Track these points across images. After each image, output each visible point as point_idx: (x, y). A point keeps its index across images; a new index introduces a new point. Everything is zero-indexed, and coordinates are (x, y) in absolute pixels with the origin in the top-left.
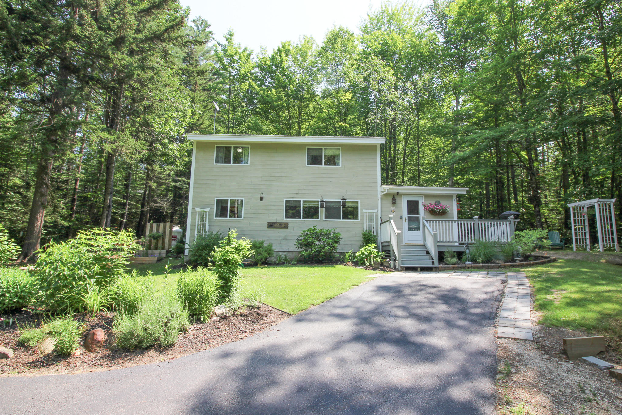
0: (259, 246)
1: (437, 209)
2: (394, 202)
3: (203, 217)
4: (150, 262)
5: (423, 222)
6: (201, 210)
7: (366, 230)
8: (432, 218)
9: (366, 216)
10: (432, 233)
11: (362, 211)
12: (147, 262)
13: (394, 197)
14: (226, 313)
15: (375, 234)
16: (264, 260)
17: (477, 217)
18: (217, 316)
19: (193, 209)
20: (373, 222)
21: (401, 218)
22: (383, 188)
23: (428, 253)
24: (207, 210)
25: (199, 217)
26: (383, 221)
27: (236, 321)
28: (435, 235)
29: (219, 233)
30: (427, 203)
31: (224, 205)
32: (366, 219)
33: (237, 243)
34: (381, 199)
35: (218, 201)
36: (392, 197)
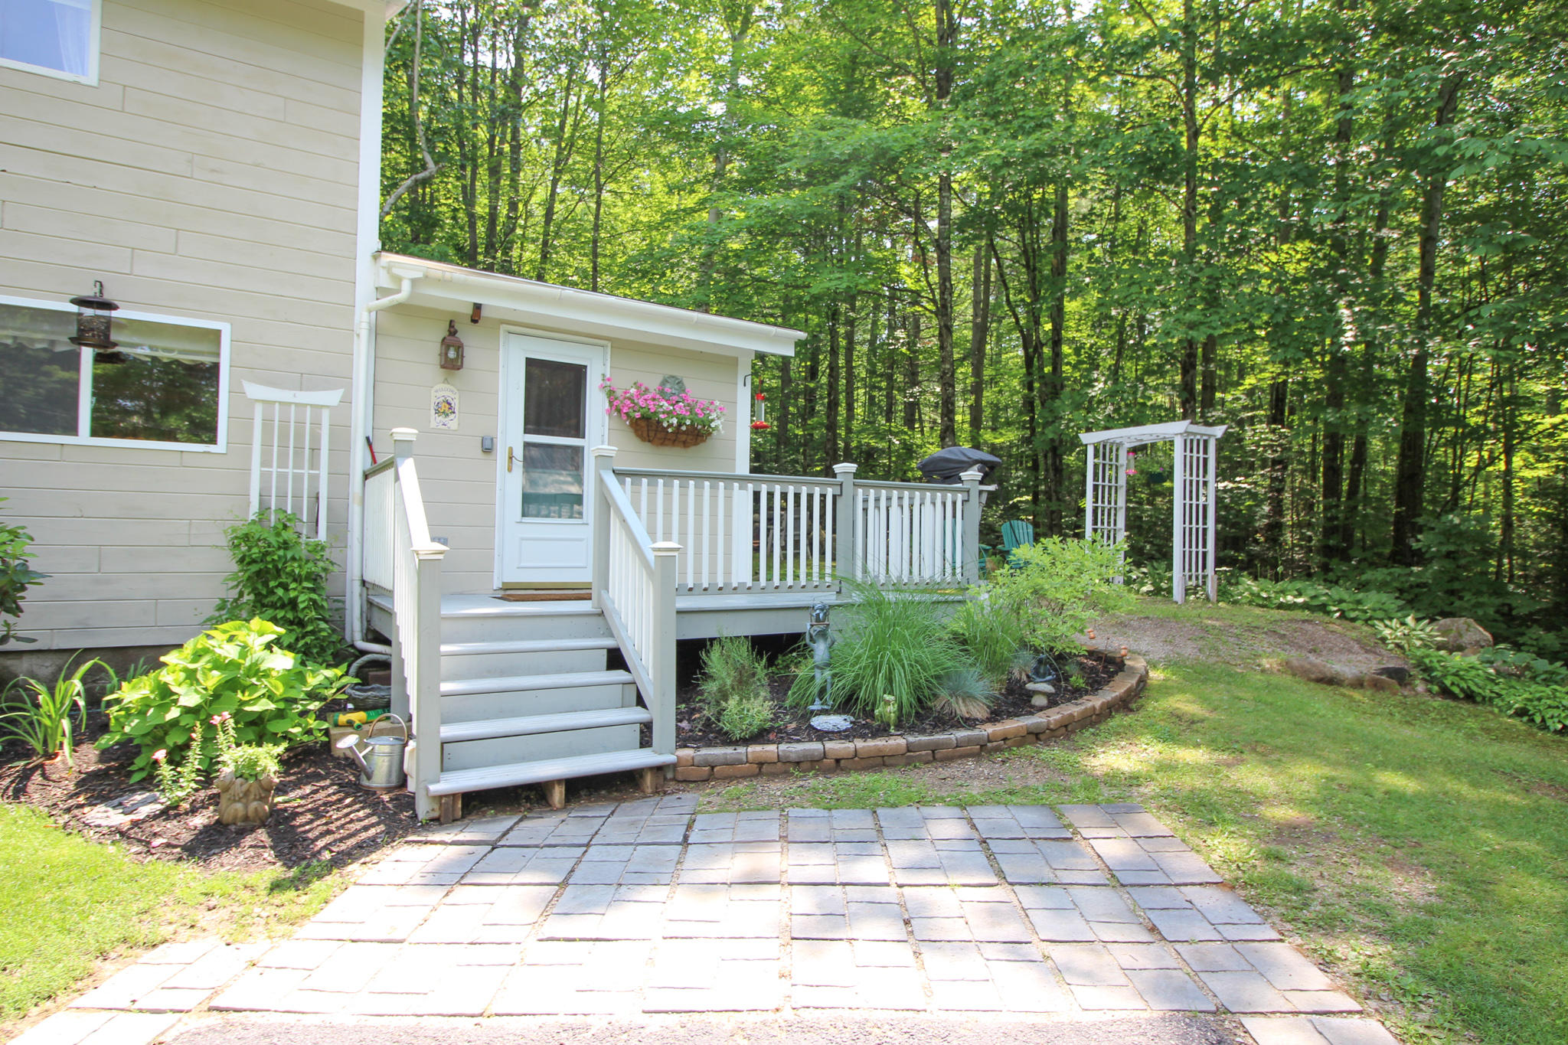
1: (669, 413)
2: (452, 357)
5: (601, 481)
7: (264, 509)
8: (643, 457)
9: (267, 423)
10: (651, 556)
11: (236, 391)
13: (452, 332)
15: (322, 536)
17: (852, 467)
20: (314, 464)
21: (488, 449)
22: (388, 268)
23: (616, 660)
26: (380, 459)
28: (664, 568)
30: (625, 384)
32: (267, 445)
34: (377, 332)
36: (442, 332)
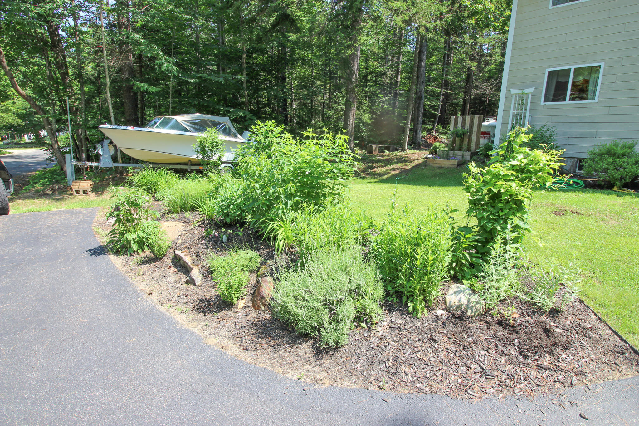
0: (621, 152)
3: (522, 104)
4: (450, 166)
6: (520, 91)
12: (446, 166)
14: (467, 307)
16: (628, 180)
18: (447, 309)
19: (508, 91)
24: (530, 90)
25: (515, 104)
27: (482, 335)
29: (545, 128)
31: (562, 80)
33: (526, 156)
35: (550, 73)
